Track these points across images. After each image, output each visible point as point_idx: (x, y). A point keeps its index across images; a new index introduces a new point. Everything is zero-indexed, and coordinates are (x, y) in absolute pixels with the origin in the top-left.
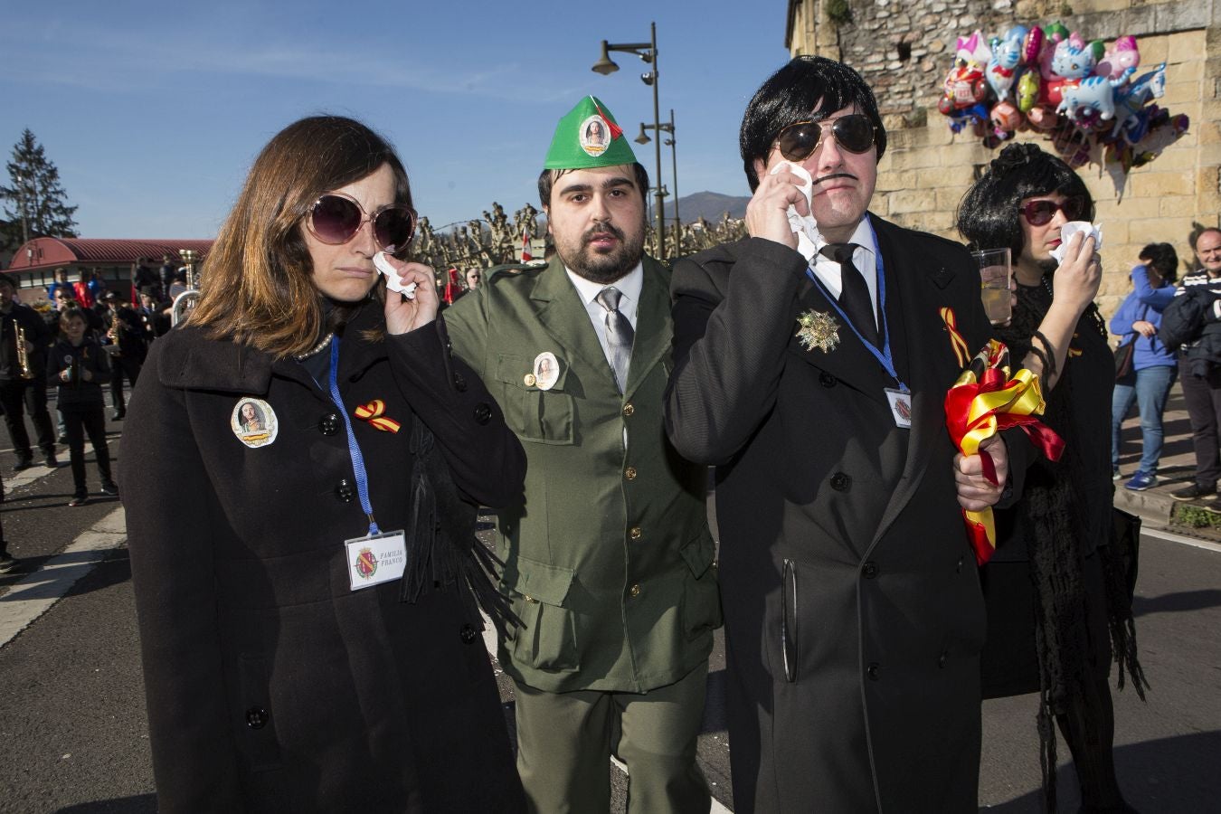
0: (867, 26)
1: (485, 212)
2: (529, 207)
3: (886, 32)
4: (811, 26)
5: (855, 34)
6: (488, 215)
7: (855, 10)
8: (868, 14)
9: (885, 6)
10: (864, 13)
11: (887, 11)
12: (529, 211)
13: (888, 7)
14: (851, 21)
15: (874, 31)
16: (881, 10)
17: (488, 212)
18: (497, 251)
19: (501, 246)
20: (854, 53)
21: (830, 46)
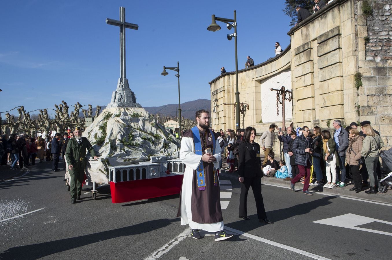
0: (380, 18)
1: (56, 105)
2: (78, 104)
3: (389, 22)
4: (353, 15)
5: (374, 21)
6: (57, 107)
7: (374, 10)
8: (380, 13)
9: (388, 10)
10: (379, 13)
11: (390, 12)
12: (78, 106)
13: (389, 11)
14: (372, 15)
15: (383, 21)
16: (386, 12)
17: (57, 105)
18: (62, 123)
19: (64, 120)
20: (373, 30)
21: (363, 25)
